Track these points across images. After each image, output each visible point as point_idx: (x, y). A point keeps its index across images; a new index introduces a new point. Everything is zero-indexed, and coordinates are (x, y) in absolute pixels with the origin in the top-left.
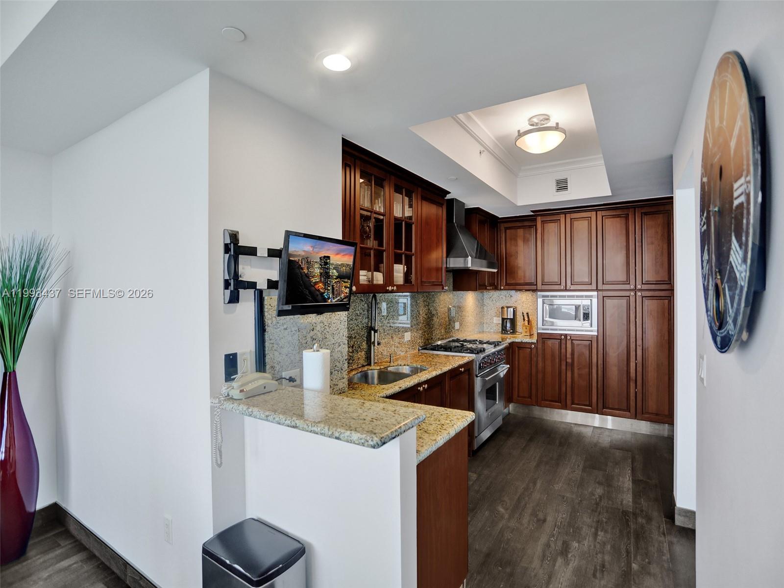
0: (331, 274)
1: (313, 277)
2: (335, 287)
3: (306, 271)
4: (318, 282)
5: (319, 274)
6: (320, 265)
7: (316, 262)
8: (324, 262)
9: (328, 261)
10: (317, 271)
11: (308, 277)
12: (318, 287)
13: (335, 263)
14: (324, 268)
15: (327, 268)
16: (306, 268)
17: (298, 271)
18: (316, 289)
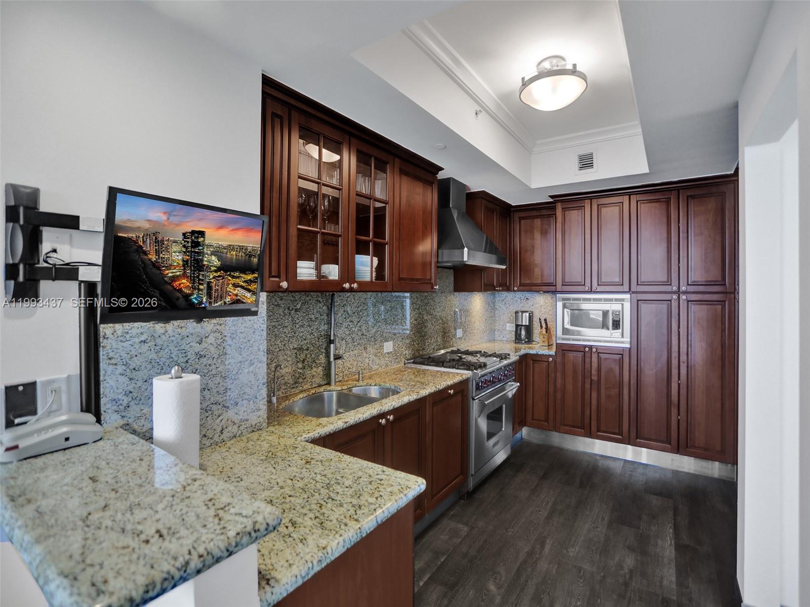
0: (205, 263)
1: (169, 267)
2: (213, 285)
3: (153, 258)
4: (178, 276)
5: (181, 263)
6: (184, 246)
7: (175, 242)
8: (193, 242)
9: (201, 240)
10: (176, 256)
11: (158, 268)
12: (180, 285)
13: (214, 243)
14: (192, 251)
15: (197, 253)
16: (153, 252)
17: (136, 257)
18: (175, 289)
